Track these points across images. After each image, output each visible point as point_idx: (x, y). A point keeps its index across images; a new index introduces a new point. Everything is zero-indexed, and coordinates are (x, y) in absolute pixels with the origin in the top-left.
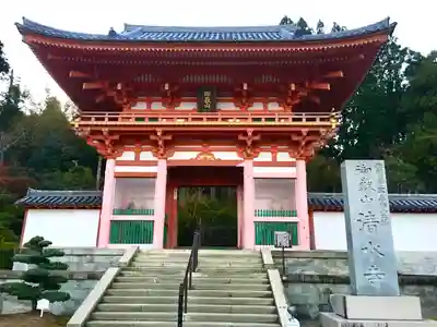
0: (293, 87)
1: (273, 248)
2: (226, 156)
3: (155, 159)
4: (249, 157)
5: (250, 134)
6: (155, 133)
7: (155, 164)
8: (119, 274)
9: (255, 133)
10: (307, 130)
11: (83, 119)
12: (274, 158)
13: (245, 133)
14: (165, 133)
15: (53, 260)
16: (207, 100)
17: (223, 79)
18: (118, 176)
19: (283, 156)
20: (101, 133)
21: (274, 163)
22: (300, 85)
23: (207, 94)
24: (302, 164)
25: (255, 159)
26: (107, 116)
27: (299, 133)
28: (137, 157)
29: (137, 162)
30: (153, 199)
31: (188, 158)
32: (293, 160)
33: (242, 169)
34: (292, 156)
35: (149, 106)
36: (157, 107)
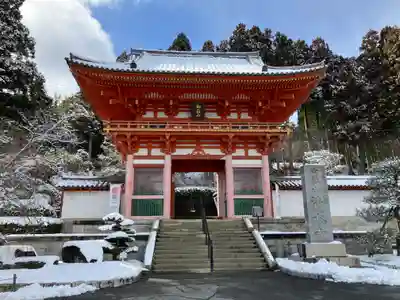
0: (260, 104)
1: (251, 217)
2: (214, 152)
3: (162, 154)
4: (230, 153)
5: (231, 138)
6: (164, 137)
7: (163, 158)
8: (158, 236)
10: (270, 135)
11: (112, 126)
12: (247, 153)
13: (227, 137)
14: (171, 137)
16: (198, 112)
17: (210, 96)
18: (136, 167)
19: (253, 152)
20: (126, 137)
21: (247, 157)
22: (265, 103)
23: (199, 107)
24: (266, 158)
25: (234, 154)
26: (129, 124)
27: (265, 137)
28: (149, 152)
29: (149, 157)
30: (161, 182)
32: (260, 155)
33: (224, 161)
34: (259, 152)
35: (155, 115)
36: (161, 115)
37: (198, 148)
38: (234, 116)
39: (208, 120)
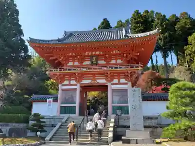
0: (125, 55)
1: (115, 116)
2: (102, 81)
3: (75, 83)
4: (110, 81)
5: (109, 73)
6: (75, 74)
7: (76, 85)
8: (62, 125)
9: (110, 73)
10: (130, 71)
11: (50, 71)
12: (119, 81)
13: (107, 73)
15: (41, 120)
17: (99, 53)
18: (63, 90)
19: (123, 81)
20: (56, 75)
21: (119, 83)
23: (94, 58)
24: (130, 84)
25: (112, 82)
26: (58, 69)
27: (128, 73)
28: (69, 82)
29: (70, 85)
31: (87, 82)
32: (126, 82)
33: (107, 86)
34: (126, 80)
35: (73, 63)
36: (76, 63)
37: (94, 80)
38: (113, 62)
39: (99, 64)
